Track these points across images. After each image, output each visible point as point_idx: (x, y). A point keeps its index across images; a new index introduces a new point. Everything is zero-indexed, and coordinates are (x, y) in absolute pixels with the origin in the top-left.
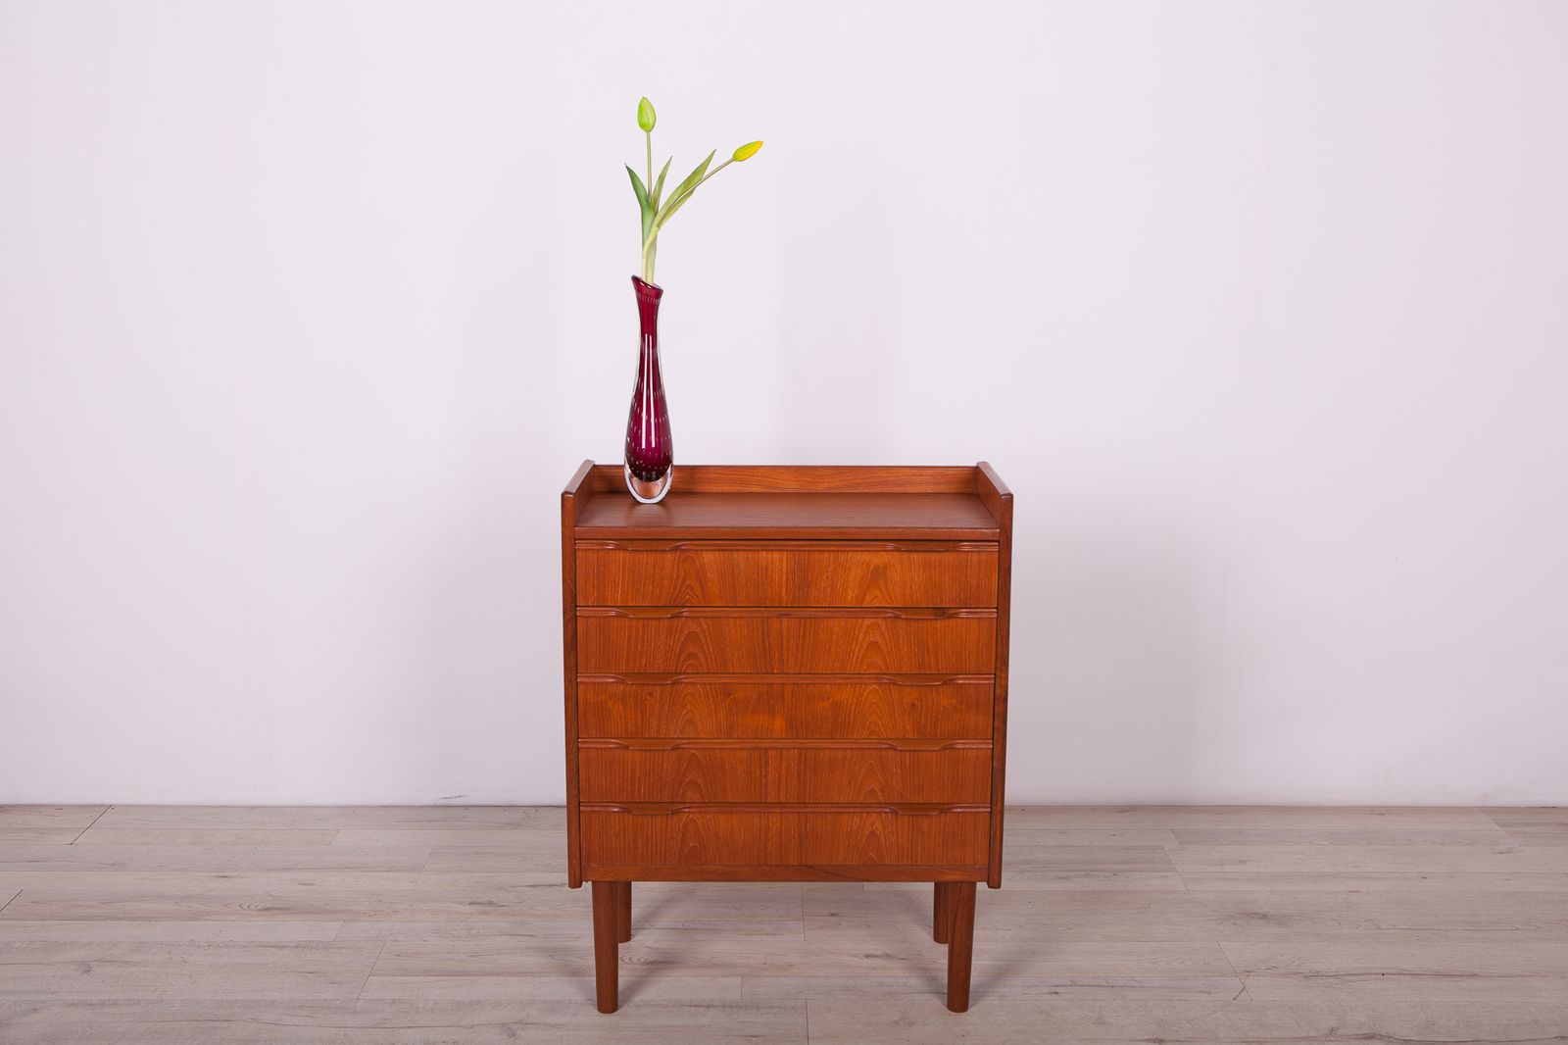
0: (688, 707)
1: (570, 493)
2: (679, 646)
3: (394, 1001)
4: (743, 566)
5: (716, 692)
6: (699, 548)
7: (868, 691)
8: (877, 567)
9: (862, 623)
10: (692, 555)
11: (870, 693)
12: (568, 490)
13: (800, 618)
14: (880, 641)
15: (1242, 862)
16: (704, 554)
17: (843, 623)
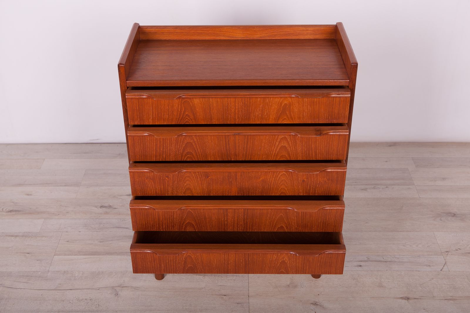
0: (187, 182)
1: (122, 64)
2: (182, 149)
3: (65, 272)
4: (215, 105)
5: (202, 176)
6: (192, 97)
7: (280, 175)
8: (286, 104)
9: (278, 137)
10: (188, 100)
11: (281, 175)
12: (121, 63)
13: (245, 136)
14: (287, 146)
15: (444, 179)
16: (195, 100)
17: (267, 138)
